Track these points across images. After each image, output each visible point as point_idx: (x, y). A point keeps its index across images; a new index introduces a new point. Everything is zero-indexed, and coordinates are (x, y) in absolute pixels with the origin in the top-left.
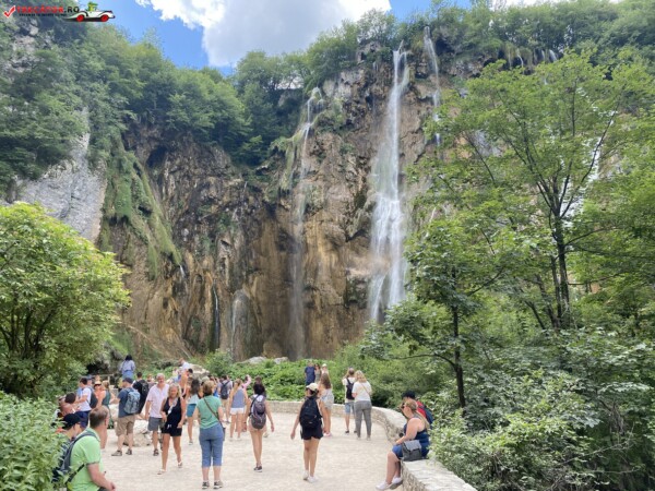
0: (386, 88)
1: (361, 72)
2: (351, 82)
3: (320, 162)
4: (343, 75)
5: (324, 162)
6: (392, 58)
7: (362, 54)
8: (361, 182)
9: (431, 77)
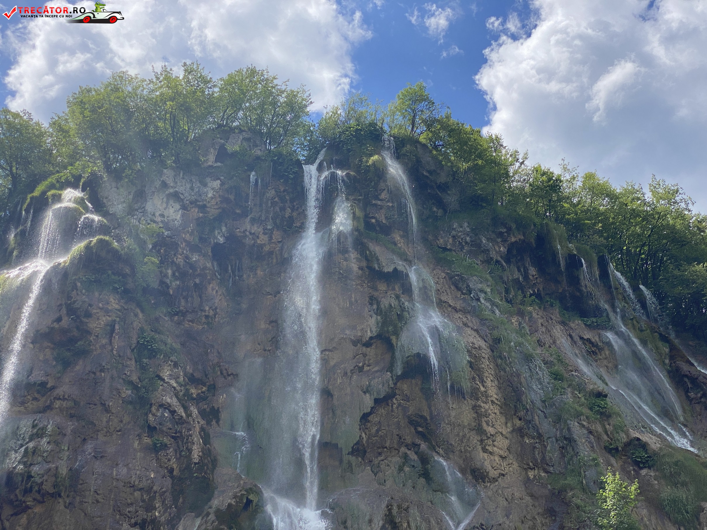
0: (277, 235)
1: (216, 184)
2: (187, 196)
3: (66, 364)
4: (168, 175)
5: (81, 367)
6: (299, 175)
7: (222, 148)
8: (197, 439)
9: (397, 236)
